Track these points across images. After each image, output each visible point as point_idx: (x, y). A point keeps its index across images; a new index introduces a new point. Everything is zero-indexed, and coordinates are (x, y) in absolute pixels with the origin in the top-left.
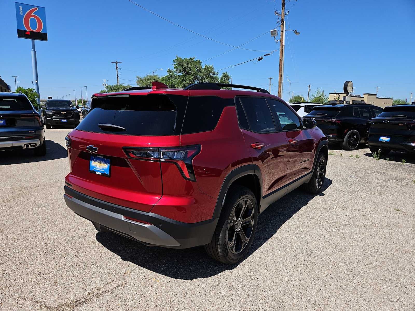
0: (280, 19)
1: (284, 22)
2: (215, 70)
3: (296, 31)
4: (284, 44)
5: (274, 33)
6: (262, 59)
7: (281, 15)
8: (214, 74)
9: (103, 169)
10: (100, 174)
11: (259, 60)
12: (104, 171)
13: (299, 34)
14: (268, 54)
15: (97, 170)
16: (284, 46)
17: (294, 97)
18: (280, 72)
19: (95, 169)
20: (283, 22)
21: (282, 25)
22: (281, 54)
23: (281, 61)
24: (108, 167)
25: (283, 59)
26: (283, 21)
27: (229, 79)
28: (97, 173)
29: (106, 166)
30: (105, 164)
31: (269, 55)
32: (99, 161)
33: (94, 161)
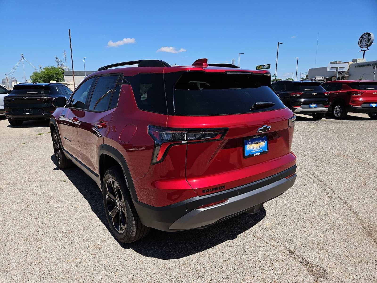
9: (261, 148)
10: (259, 154)
12: (262, 149)
15: (255, 151)
19: (251, 152)
24: (266, 144)
28: (255, 155)
29: (263, 144)
30: (263, 142)
32: (255, 142)
33: (249, 144)
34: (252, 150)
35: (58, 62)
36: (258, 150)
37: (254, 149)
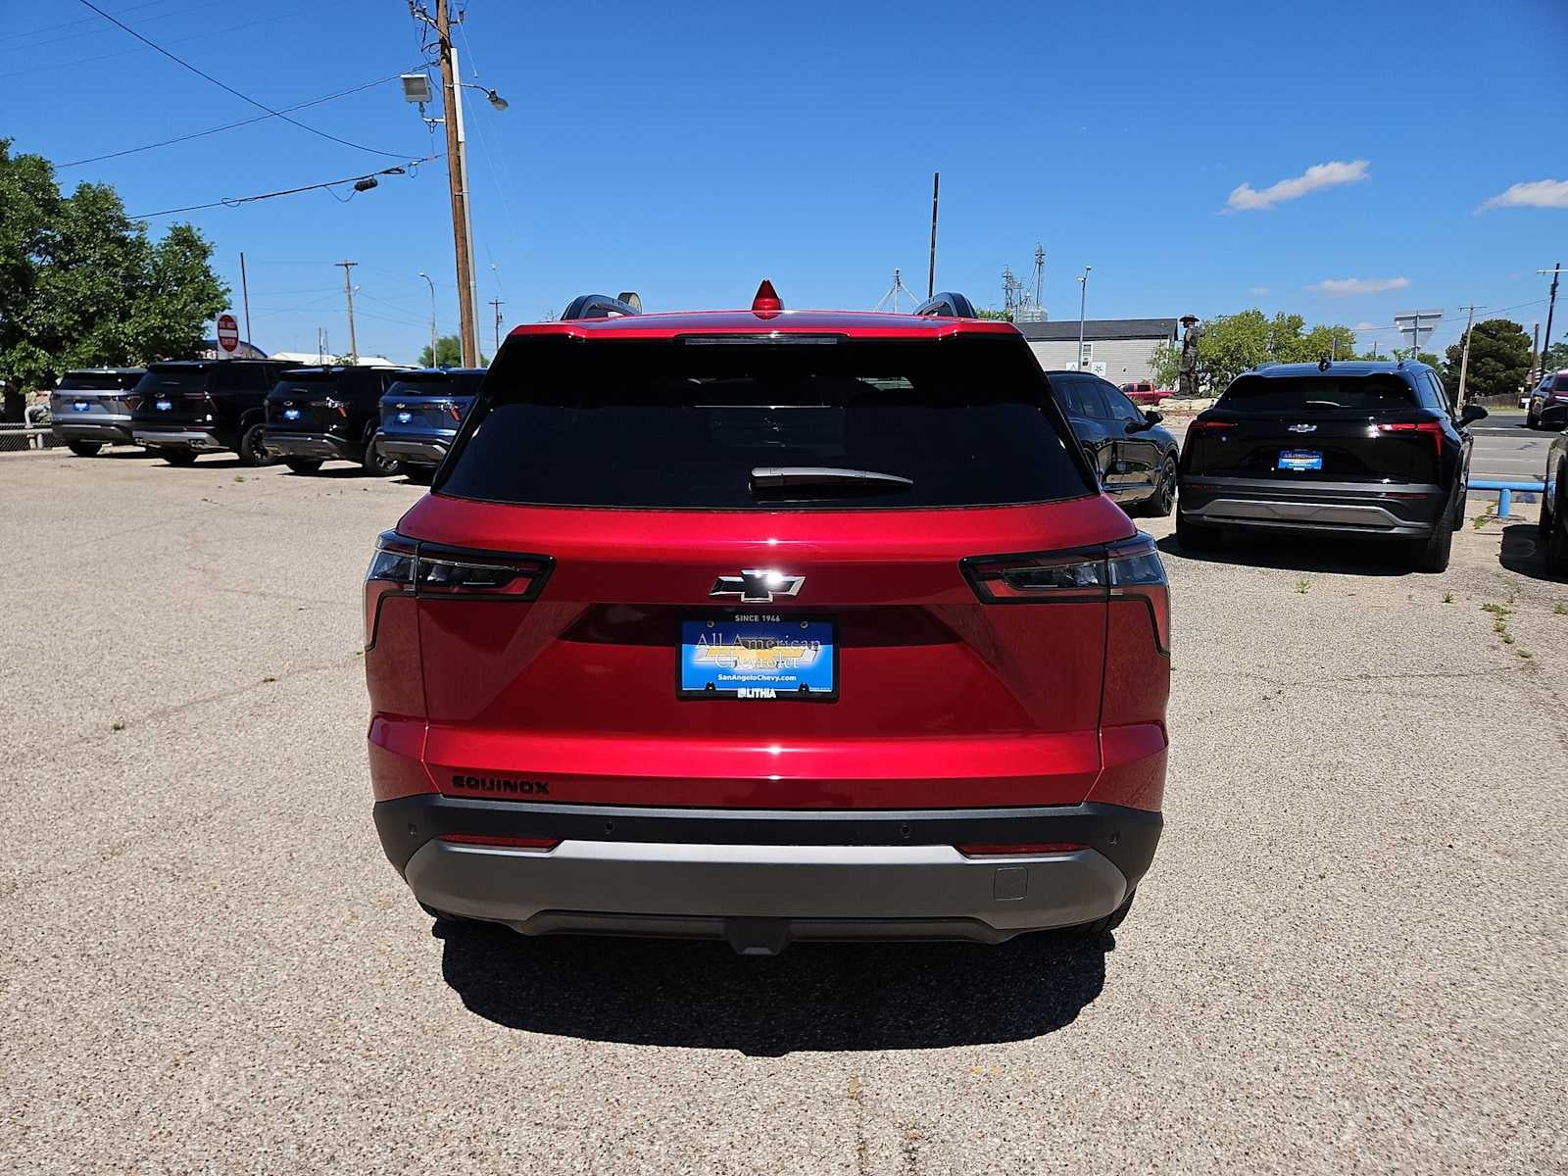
0: (434, 37)
1: (454, 51)
2: (130, 211)
3: (493, 93)
4: (461, 138)
5: (415, 86)
6: (373, 184)
7: (436, 22)
8: (127, 226)
9: (788, 673)
11: (362, 187)
12: (793, 678)
13: (507, 109)
14: (397, 169)
15: (742, 679)
16: (462, 147)
17: (440, 341)
18: (459, 244)
19: (720, 677)
20: (446, 51)
21: (444, 61)
22: (456, 178)
23: (458, 205)
24: (823, 659)
25: (465, 196)
26: (445, 45)
27: (205, 253)
29: (805, 656)
30: (803, 648)
31: (401, 172)
33: (710, 642)
34: (726, 672)
35: (1009, 292)
36: (764, 678)
37: (740, 668)
